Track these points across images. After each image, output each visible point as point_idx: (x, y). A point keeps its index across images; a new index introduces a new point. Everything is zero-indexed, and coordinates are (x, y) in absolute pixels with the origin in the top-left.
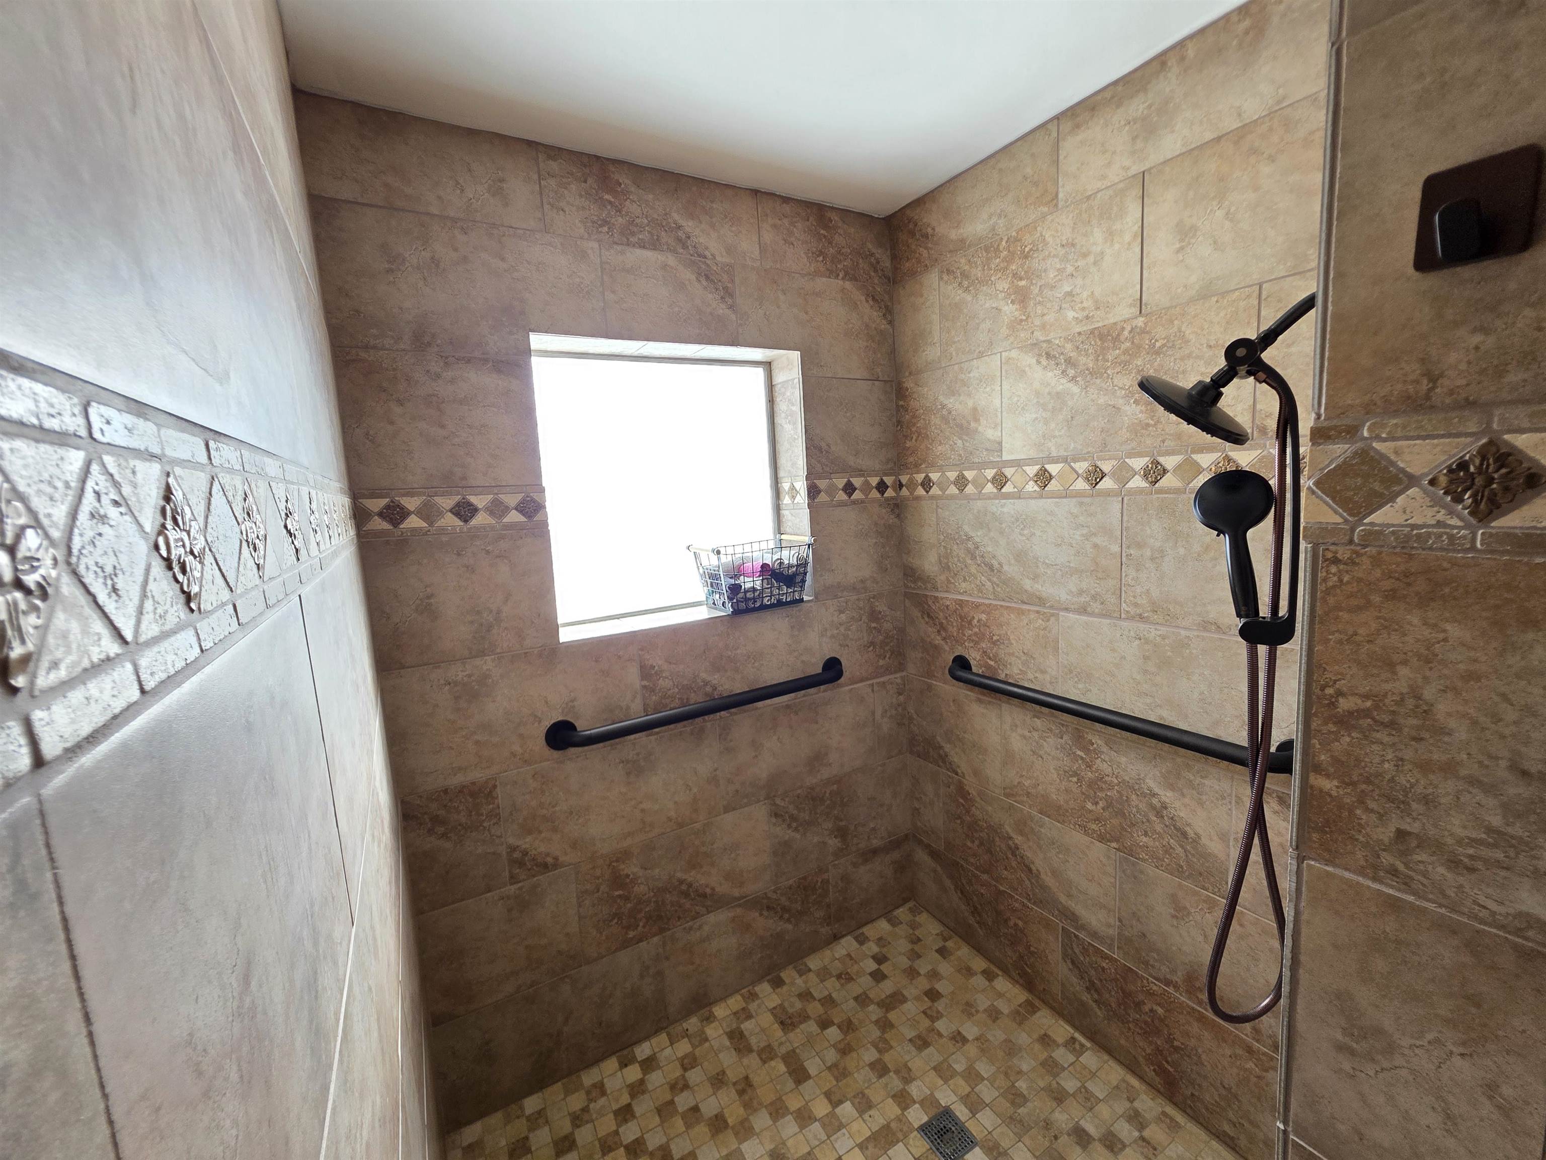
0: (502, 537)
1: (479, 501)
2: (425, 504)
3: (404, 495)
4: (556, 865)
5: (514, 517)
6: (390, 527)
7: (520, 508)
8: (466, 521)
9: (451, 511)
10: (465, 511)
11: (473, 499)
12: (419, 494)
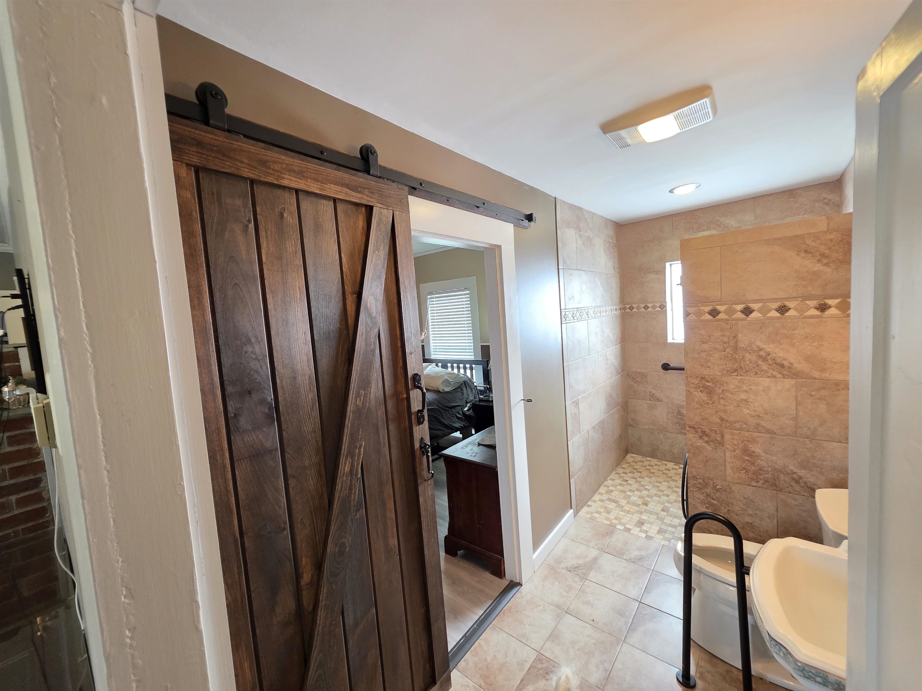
0: (655, 314)
1: (649, 305)
2: (638, 306)
3: (634, 304)
4: (661, 401)
5: (658, 309)
6: (630, 311)
7: (660, 307)
8: (646, 310)
9: (643, 307)
10: (646, 308)
11: (648, 305)
12: (636, 304)
